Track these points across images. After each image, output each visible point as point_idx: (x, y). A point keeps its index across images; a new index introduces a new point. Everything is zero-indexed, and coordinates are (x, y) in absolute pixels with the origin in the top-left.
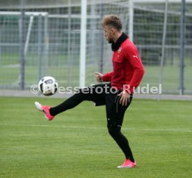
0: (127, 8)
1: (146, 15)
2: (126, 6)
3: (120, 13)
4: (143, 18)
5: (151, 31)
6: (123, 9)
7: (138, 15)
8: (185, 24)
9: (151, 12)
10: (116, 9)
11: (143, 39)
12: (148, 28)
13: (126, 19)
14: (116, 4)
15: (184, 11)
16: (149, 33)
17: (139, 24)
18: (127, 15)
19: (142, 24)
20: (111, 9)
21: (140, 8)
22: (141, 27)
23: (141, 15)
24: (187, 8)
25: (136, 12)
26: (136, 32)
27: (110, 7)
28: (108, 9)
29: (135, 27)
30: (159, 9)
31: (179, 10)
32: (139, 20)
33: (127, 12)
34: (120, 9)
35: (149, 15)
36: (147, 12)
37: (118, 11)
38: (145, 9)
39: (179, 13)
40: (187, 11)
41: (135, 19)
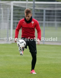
0: (10, 5)
1: (18, 8)
2: (10, 4)
3: (7, 7)
4: (17, 9)
5: (20, 15)
6: (9, 5)
7: (15, 8)
8: (35, 12)
9: (20, 7)
10: (6, 6)
11: (17, 18)
12: (19, 14)
13: (10, 10)
14: (6, 3)
15: (34, 7)
16: (19, 16)
17: (15, 12)
18: (10, 8)
19: (17, 12)
20: (4, 5)
21: (16, 5)
22: (16, 13)
23: (16, 8)
24: (35, 5)
25: (14, 7)
26: (14, 15)
27: (3, 5)
28: (2, 6)
29: (14, 13)
30: (24, 6)
31: (32, 7)
32: (15, 10)
33: (10, 7)
34: (7, 6)
35: (20, 8)
36: (19, 7)
37: (6, 7)
38: (18, 6)
39: (32, 8)
40: (35, 7)
41: (14, 10)
